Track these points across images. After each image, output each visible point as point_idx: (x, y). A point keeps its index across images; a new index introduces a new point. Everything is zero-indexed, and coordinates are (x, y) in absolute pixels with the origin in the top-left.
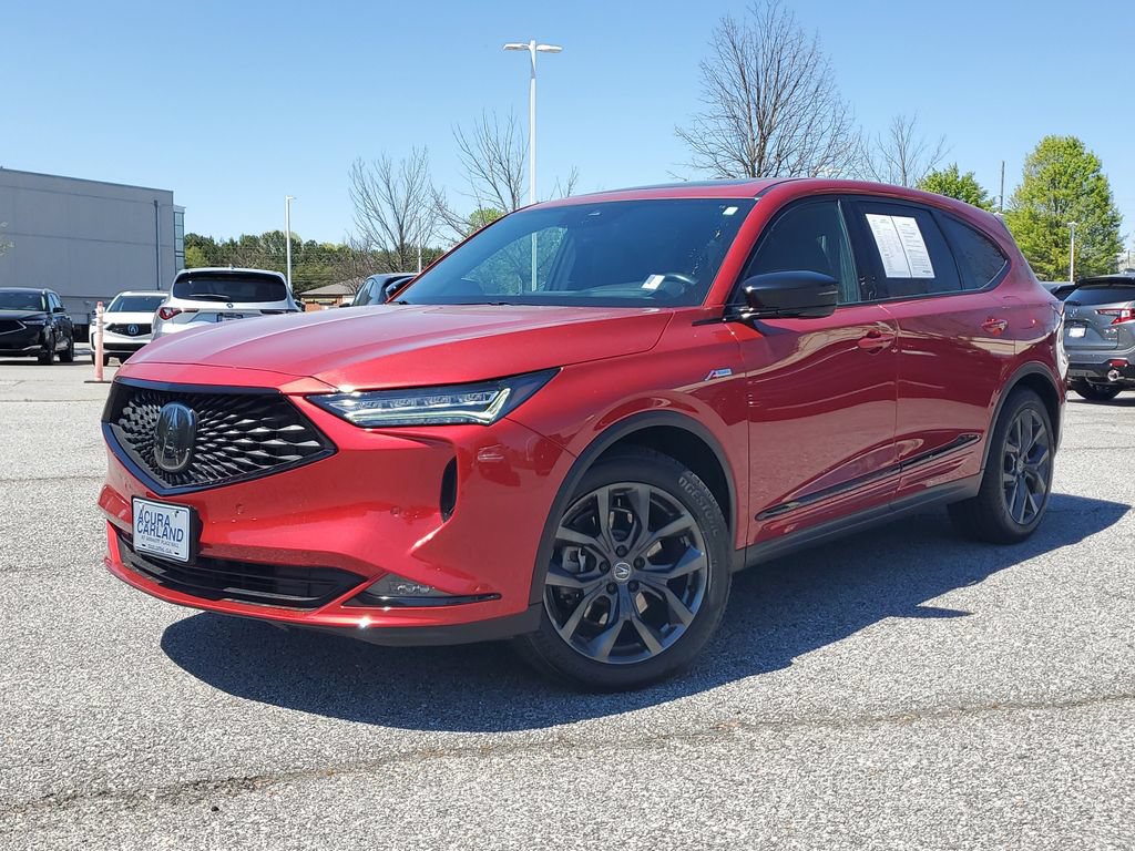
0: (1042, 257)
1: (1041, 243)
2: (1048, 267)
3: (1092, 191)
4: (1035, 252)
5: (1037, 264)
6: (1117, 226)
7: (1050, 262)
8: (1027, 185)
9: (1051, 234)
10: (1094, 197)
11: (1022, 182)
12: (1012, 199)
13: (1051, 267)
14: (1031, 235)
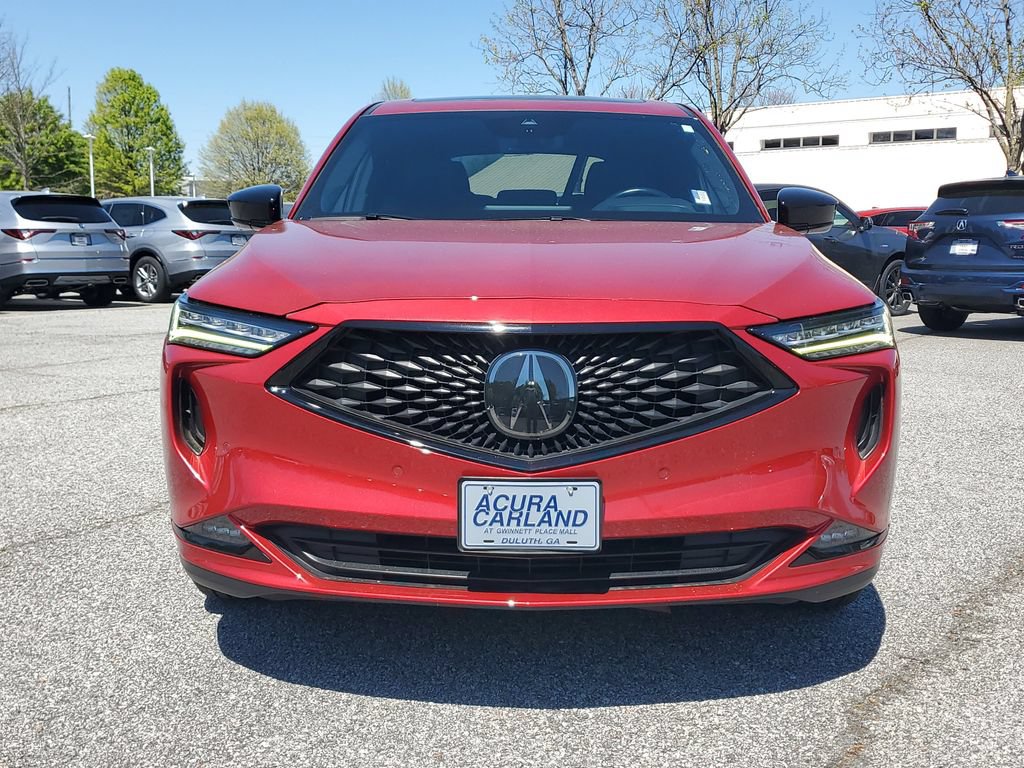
0: (119, 177)
1: (117, 164)
2: (126, 187)
3: (158, 120)
4: (113, 174)
5: (116, 185)
6: (182, 152)
7: (127, 183)
8: (100, 110)
9: (127, 157)
10: (159, 127)
11: (94, 109)
12: (87, 124)
13: (128, 188)
14: (108, 158)
